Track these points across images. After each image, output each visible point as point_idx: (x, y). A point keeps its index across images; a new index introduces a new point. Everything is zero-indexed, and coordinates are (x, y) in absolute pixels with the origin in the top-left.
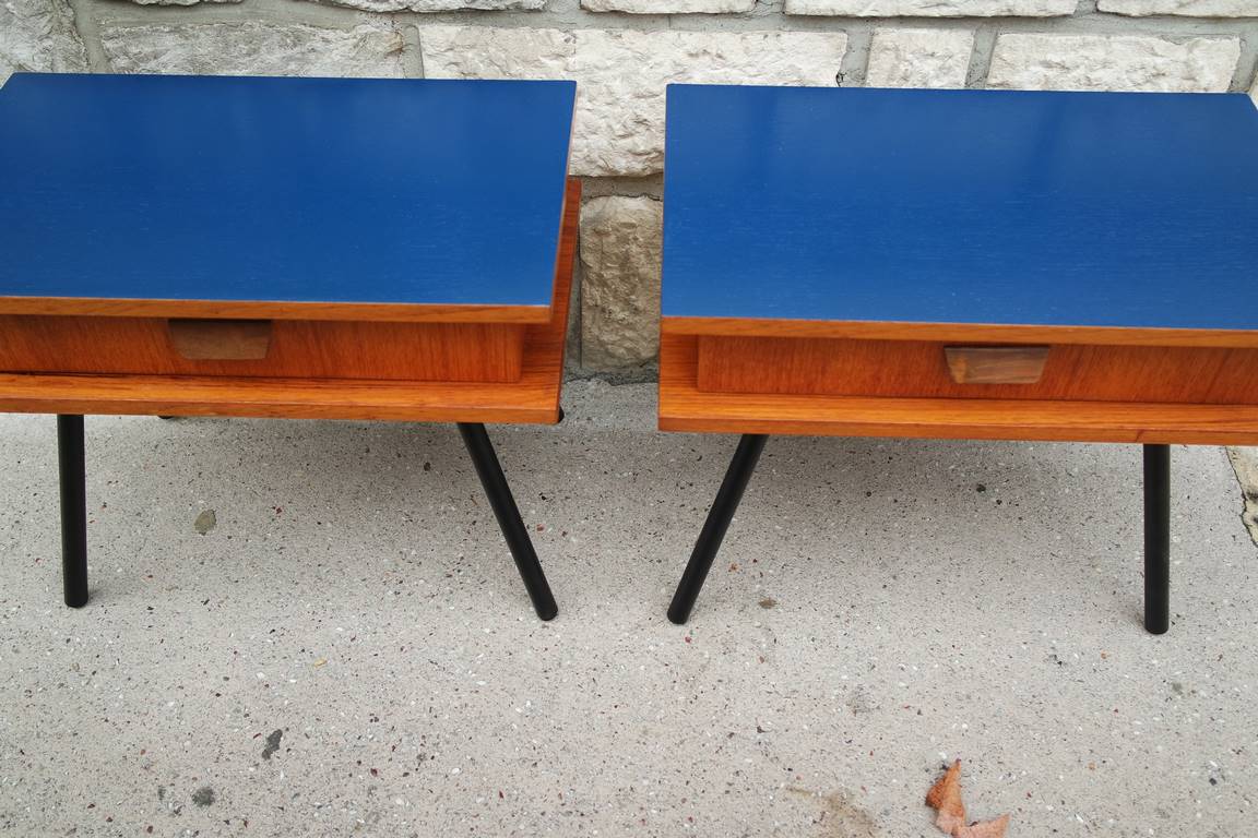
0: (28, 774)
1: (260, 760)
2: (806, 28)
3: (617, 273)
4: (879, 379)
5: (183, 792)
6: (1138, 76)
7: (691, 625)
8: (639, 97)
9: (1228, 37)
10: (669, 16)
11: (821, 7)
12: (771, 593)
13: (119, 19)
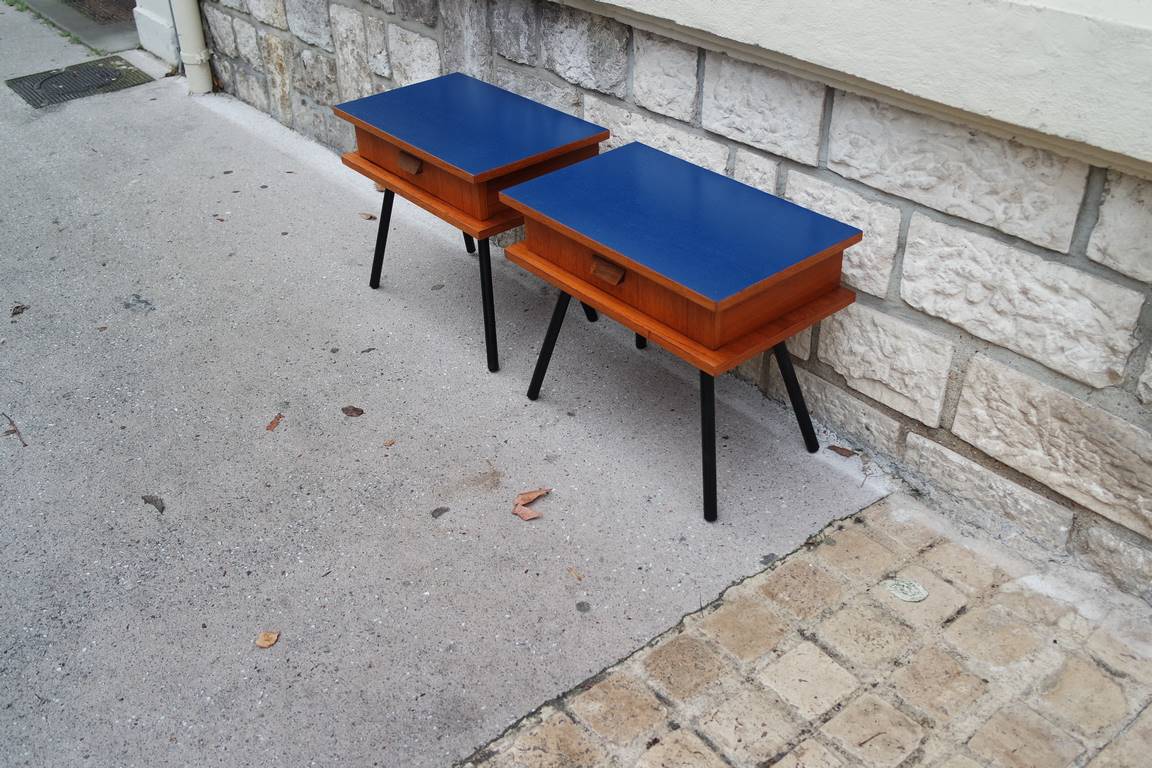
1: (360, 352)
2: (713, 139)
6: (848, 215)
9: (892, 206)
10: (664, 116)
13: (501, 64)
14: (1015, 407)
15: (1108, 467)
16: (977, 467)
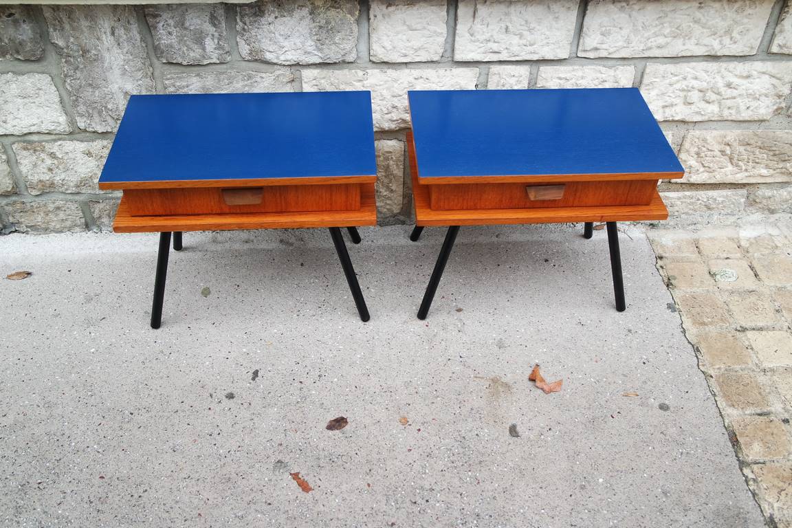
0: (152, 393)
1: (252, 381)
2: (462, 67)
3: (383, 174)
4: (502, 201)
5: (221, 395)
6: (596, 82)
7: (427, 320)
8: (394, 97)
9: (630, 65)
10: (406, 63)
11: (468, 58)
12: (460, 306)
13: (172, 71)
14: (717, 150)
15: (771, 158)
16: (688, 193)
